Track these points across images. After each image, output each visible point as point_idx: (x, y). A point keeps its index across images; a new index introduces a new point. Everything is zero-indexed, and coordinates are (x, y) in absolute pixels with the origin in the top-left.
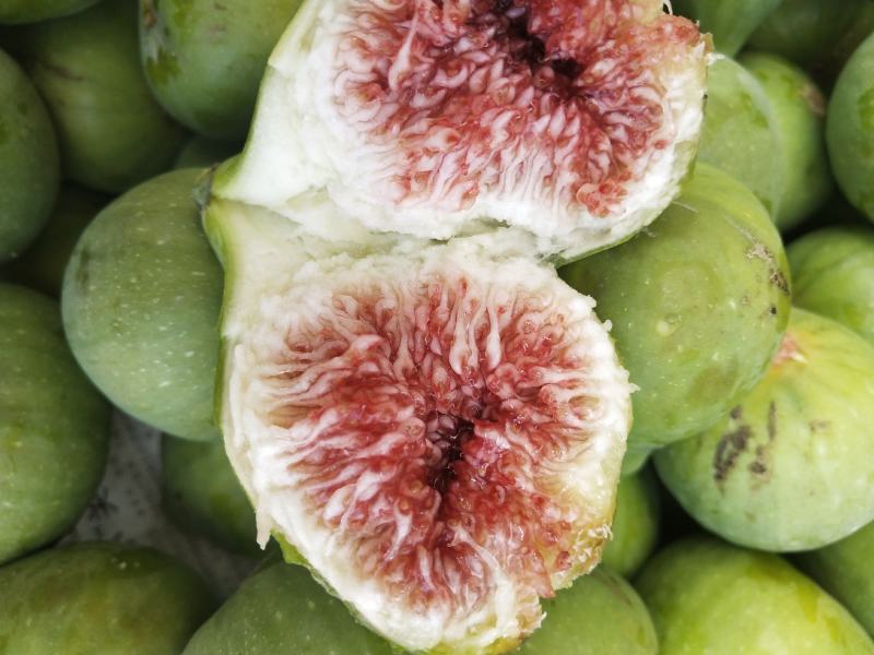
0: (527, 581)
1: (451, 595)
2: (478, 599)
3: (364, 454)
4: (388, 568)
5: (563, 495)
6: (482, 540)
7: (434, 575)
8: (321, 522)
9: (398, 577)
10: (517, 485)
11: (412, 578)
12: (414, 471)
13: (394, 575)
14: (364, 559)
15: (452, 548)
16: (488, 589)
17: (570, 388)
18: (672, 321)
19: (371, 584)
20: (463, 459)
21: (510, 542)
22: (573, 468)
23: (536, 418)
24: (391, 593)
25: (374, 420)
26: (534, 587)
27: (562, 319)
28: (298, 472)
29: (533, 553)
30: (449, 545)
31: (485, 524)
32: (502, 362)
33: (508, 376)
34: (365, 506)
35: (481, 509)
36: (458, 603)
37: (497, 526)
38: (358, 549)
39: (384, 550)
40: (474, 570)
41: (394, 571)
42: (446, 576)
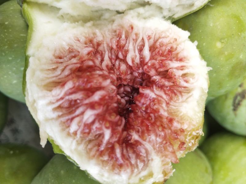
0: (166, 156)
1: (131, 164)
2: (144, 166)
3: (87, 101)
4: (101, 154)
5: (181, 117)
6: (145, 138)
7: (123, 156)
8: (69, 134)
9: (106, 158)
10: (160, 114)
11: (112, 158)
12: (112, 109)
13: (104, 157)
14: (91, 150)
15: (131, 143)
16: (148, 161)
17: (182, 70)
18: (223, 41)
19: (93, 161)
20: (135, 103)
21: (158, 139)
22: (185, 105)
23: (167, 83)
24: (103, 165)
25: (91, 86)
26: (169, 159)
27: (176, 40)
28: (58, 111)
29: (168, 144)
30: (130, 142)
31: (146, 131)
32: (151, 59)
33: (153, 66)
34: (89, 126)
35: (143, 124)
36: (135, 168)
37: (151, 132)
38: (88, 145)
39: (99, 145)
40: (141, 152)
41: (104, 155)
42: (129, 156)
